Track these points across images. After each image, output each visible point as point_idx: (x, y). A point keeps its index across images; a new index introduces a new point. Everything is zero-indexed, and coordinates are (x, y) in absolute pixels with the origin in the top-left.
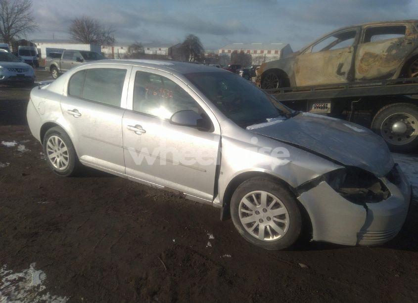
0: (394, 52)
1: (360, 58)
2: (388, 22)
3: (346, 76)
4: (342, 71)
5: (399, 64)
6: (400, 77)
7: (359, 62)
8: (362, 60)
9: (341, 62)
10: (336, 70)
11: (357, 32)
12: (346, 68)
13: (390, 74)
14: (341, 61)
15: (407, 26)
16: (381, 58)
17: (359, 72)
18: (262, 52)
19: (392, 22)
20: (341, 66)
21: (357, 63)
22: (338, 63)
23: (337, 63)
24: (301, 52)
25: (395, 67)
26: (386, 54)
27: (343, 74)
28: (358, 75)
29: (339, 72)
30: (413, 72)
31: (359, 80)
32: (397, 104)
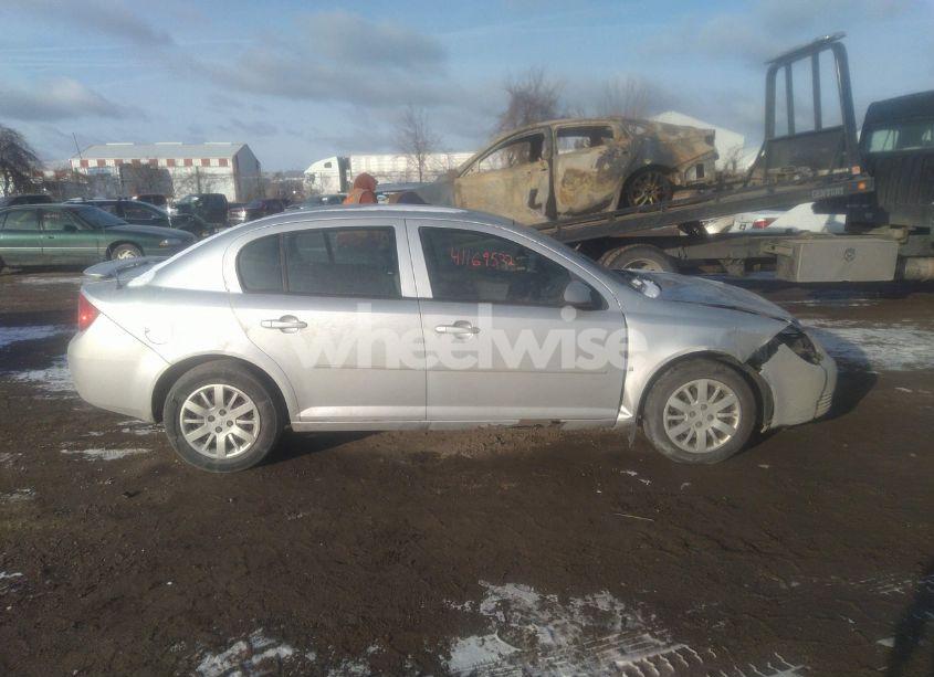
0: (607, 167)
1: (560, 179)
2: (585, 120)
3: (544, 209)
4: (537, 201)
5: (615, 187)
6: (619, 207)
7: (560, 185)
8: (563, 182)
9: (533, 187)
10: (526, 200)
11: (546, 136)
12: (542, 197)
13: (606, 203)
14: (533, 184)
15: (614, 127)
16: (590, 177)
17: (562, 202)
18: (188, 163)
19: (590, 120)
20: (534, 193)
21: (558, 187)
22: (529, 190)
23: (527, 189)
24: (459, 171)
25: (611, 189)
26: (596, 170)
27: (540, 206)
28: (561, 207)
29: (533, 204)
30: (636, 197)
31: (565, 214)
32: (632, 246)
